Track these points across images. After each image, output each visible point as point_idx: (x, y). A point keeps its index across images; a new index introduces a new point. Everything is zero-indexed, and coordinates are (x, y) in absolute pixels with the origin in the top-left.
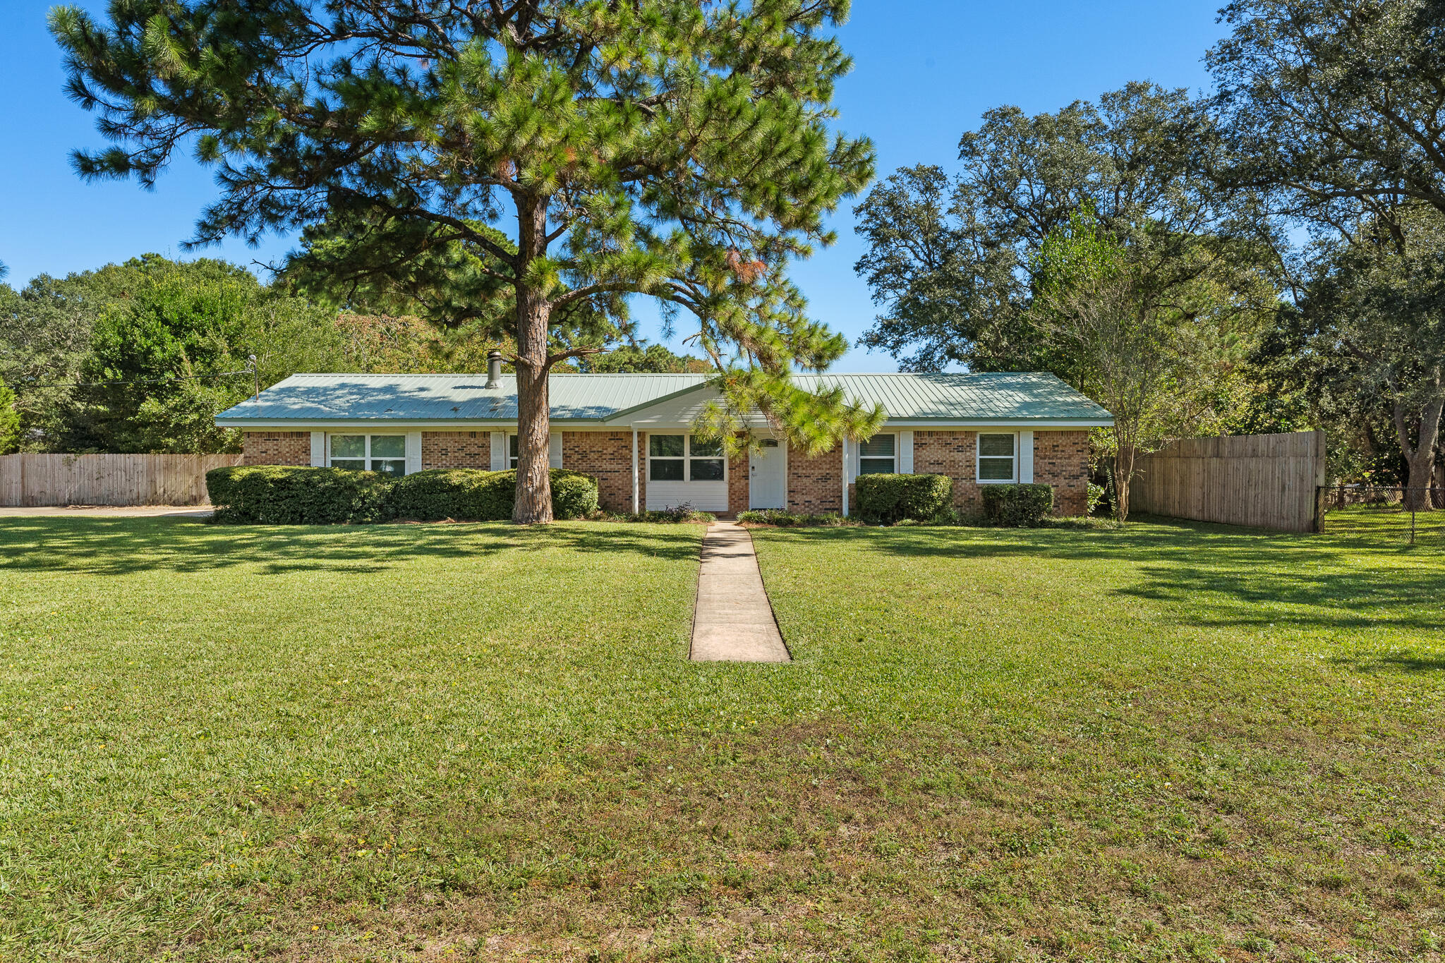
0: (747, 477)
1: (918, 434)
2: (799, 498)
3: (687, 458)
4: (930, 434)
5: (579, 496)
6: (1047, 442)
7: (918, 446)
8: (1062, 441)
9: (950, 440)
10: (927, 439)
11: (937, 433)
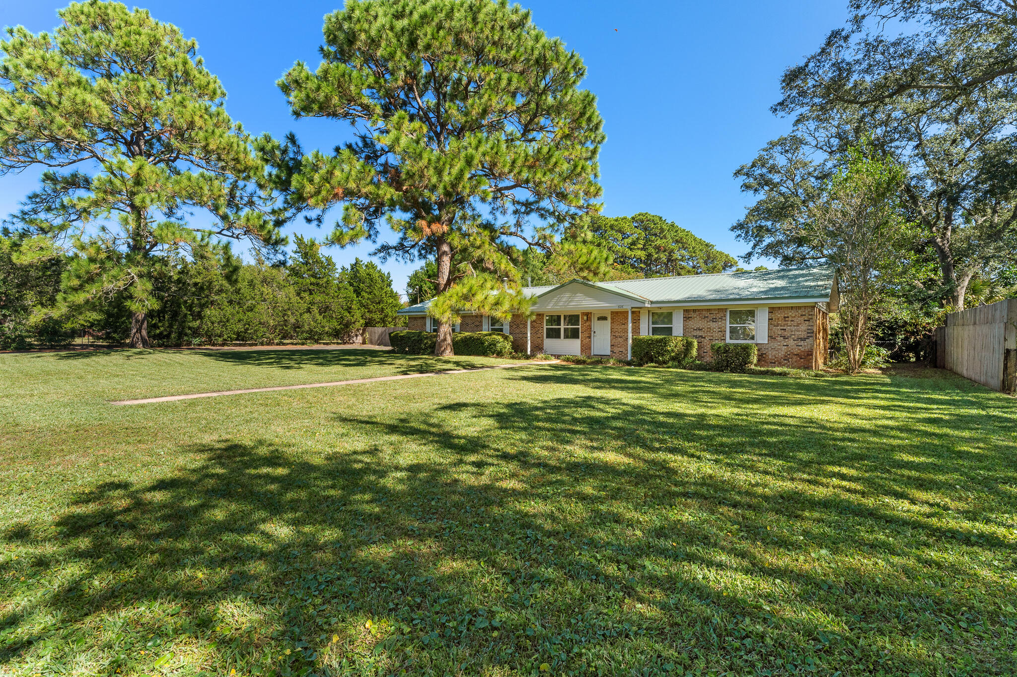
0: (590, 337)
1: (686, 311)
2: (616, 350)
3: (562, 327)
4: (694, 311)
5: (495, 345)
6: (779, 315)
7: (686, 319)
8: (791, 313)
9: (707, 314)
10: (692, 315)
11: (699, 310)
